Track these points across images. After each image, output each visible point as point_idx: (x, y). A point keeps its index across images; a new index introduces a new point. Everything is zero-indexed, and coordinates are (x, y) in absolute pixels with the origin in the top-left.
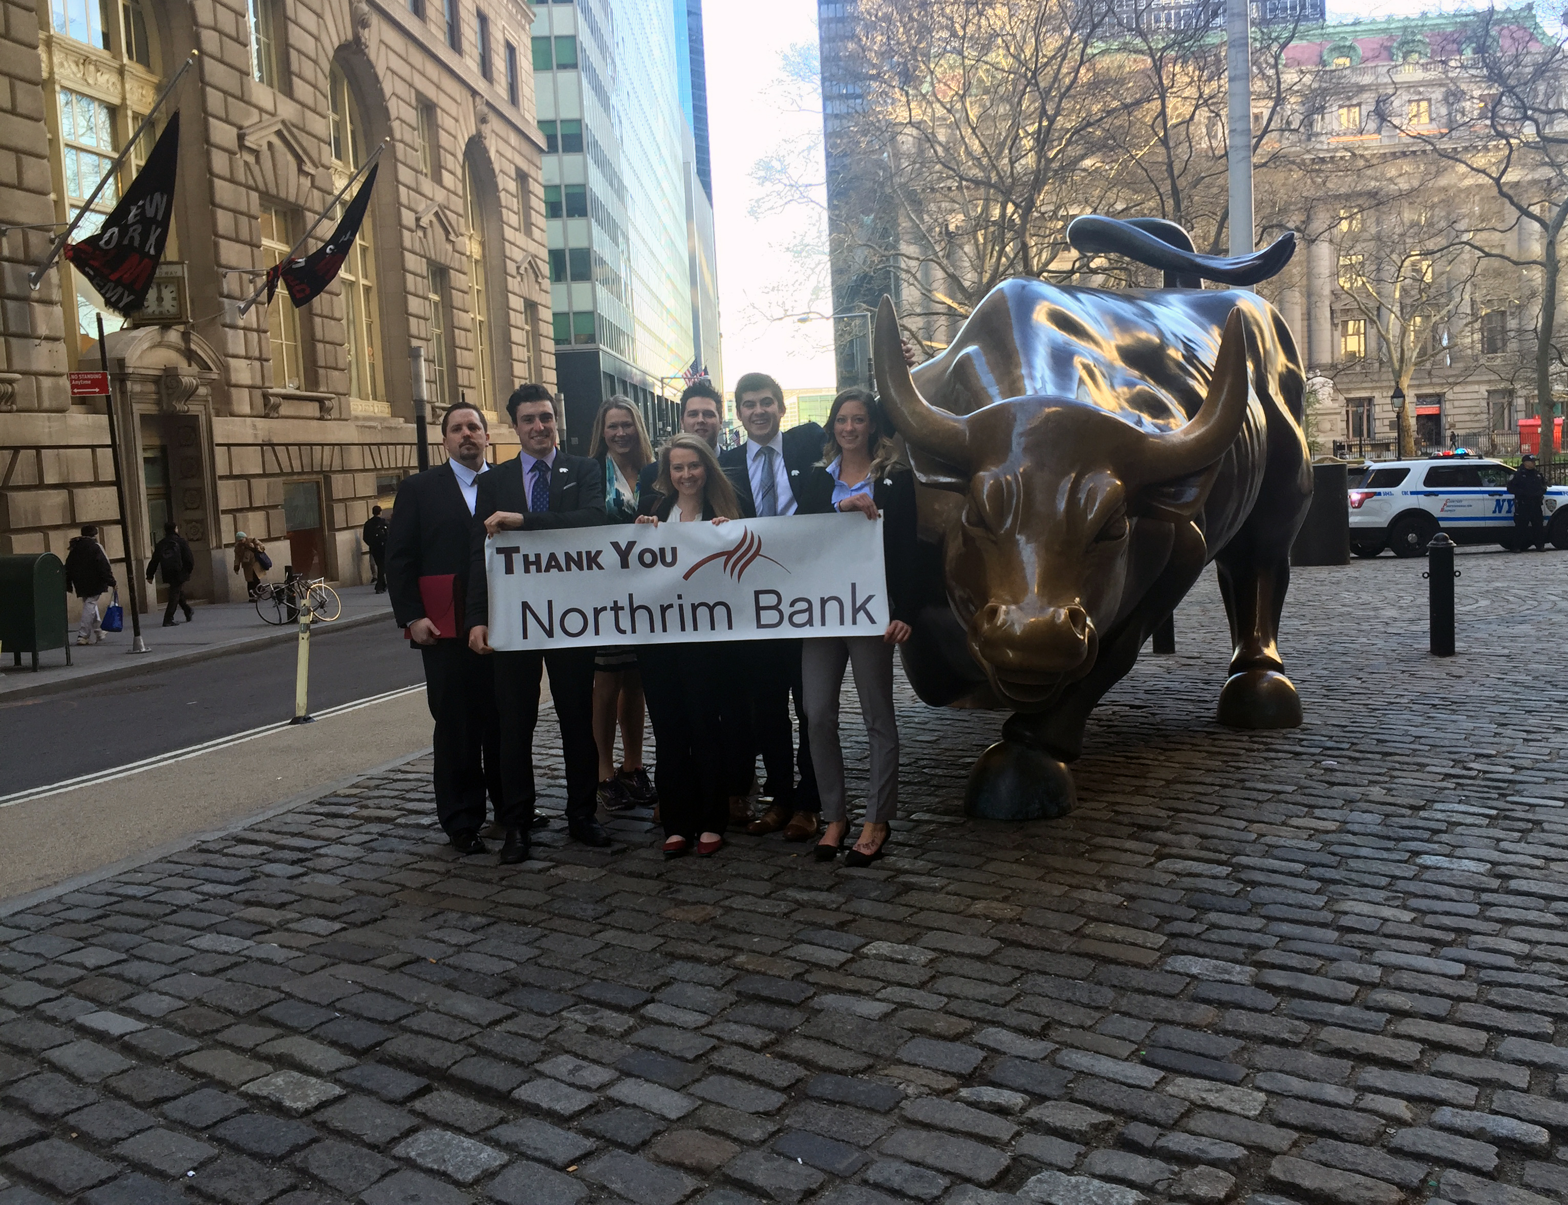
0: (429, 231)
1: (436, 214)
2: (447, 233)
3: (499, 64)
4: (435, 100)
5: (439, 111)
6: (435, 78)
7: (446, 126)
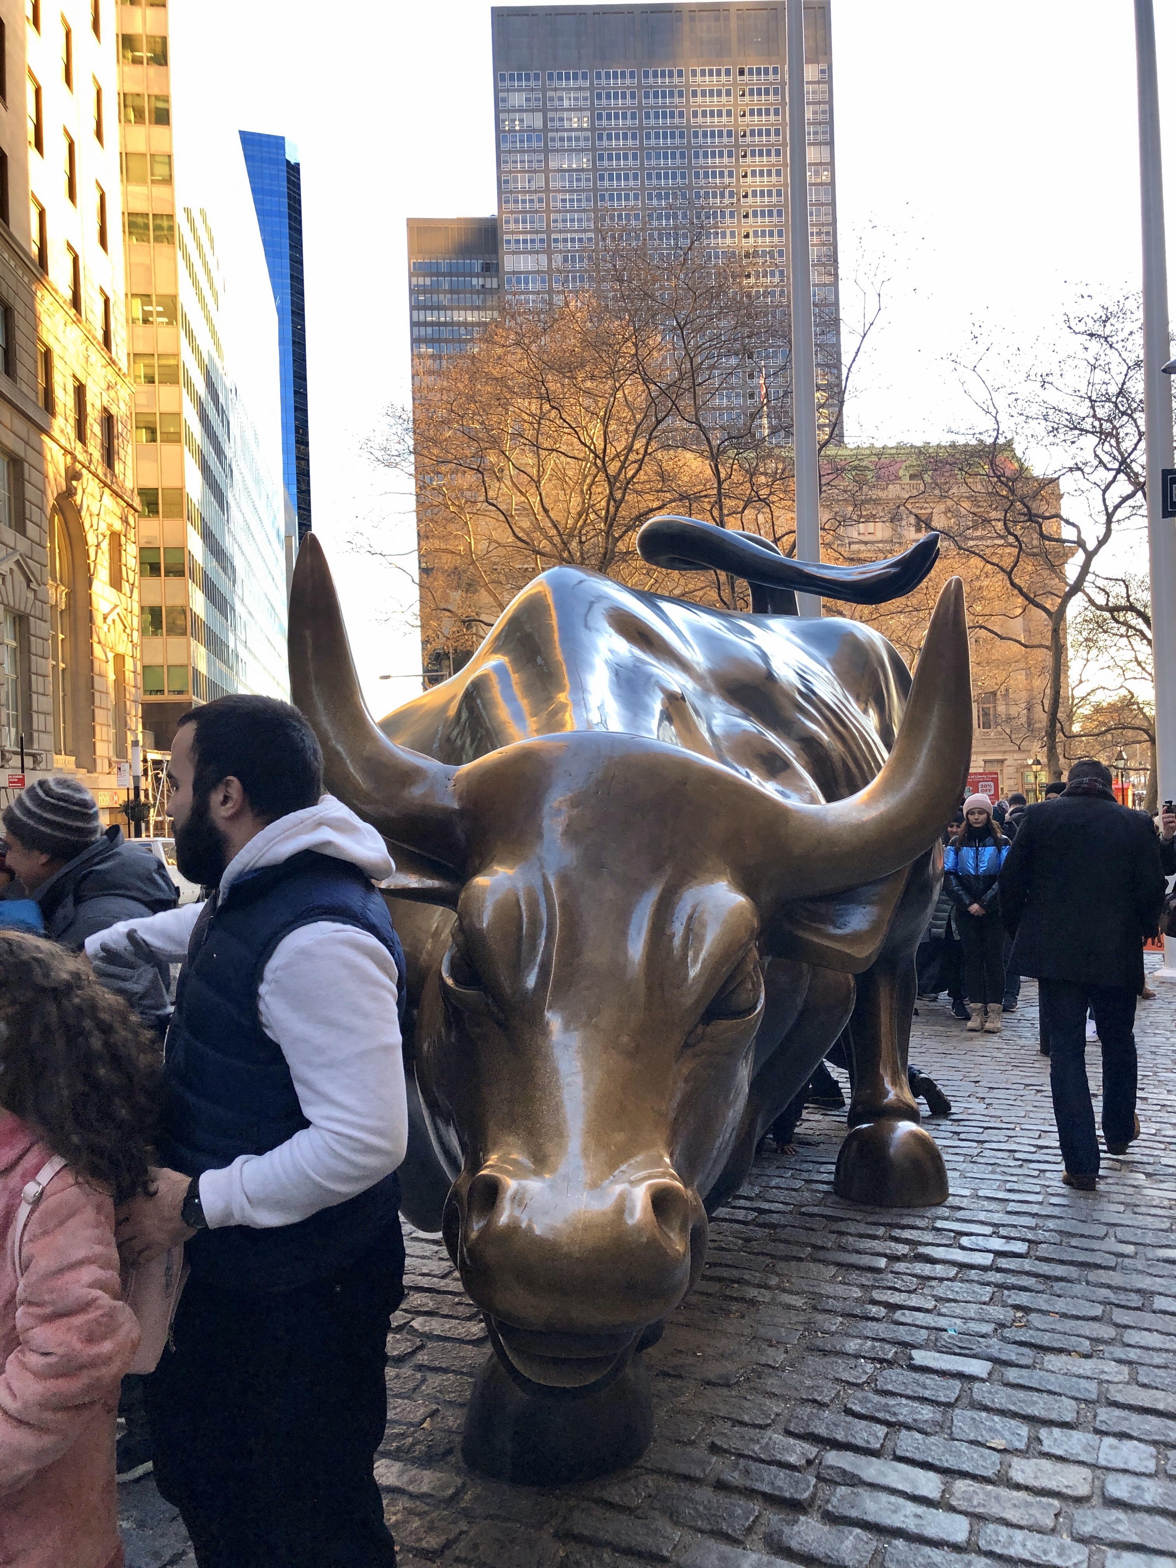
0: (8, 579)
1: (17, 562)
2: (29, 581)
3: (94, 428)
4: (22, 455)
5: (26, 465)
6: (24, 435)
7: (33, 481)
